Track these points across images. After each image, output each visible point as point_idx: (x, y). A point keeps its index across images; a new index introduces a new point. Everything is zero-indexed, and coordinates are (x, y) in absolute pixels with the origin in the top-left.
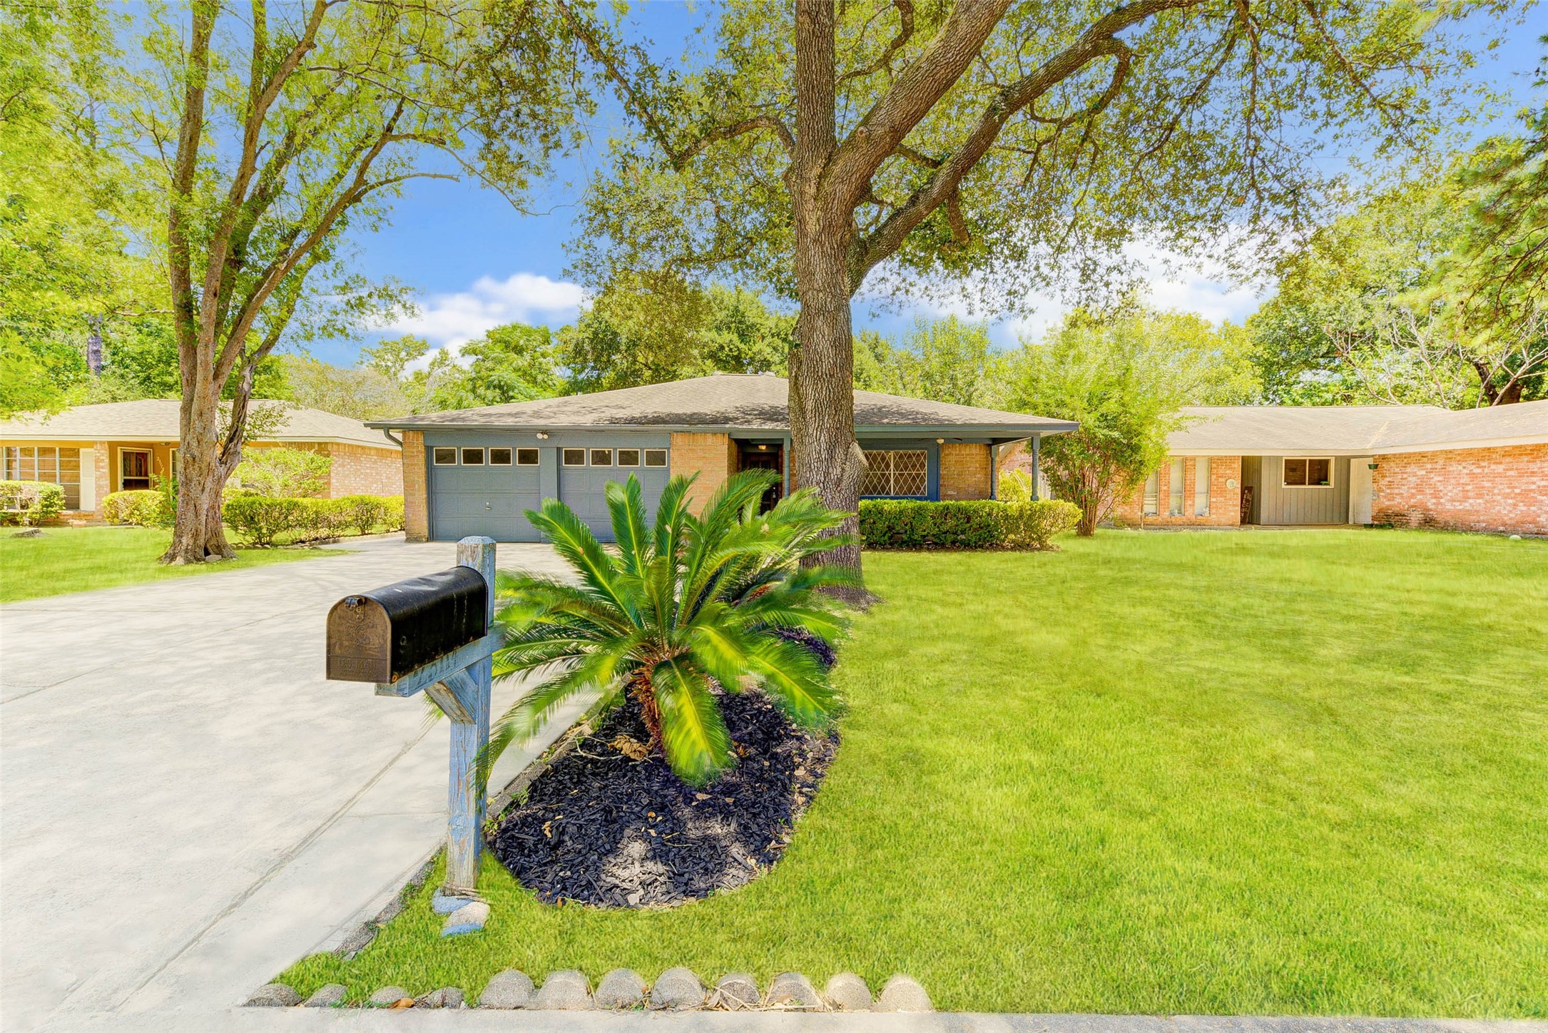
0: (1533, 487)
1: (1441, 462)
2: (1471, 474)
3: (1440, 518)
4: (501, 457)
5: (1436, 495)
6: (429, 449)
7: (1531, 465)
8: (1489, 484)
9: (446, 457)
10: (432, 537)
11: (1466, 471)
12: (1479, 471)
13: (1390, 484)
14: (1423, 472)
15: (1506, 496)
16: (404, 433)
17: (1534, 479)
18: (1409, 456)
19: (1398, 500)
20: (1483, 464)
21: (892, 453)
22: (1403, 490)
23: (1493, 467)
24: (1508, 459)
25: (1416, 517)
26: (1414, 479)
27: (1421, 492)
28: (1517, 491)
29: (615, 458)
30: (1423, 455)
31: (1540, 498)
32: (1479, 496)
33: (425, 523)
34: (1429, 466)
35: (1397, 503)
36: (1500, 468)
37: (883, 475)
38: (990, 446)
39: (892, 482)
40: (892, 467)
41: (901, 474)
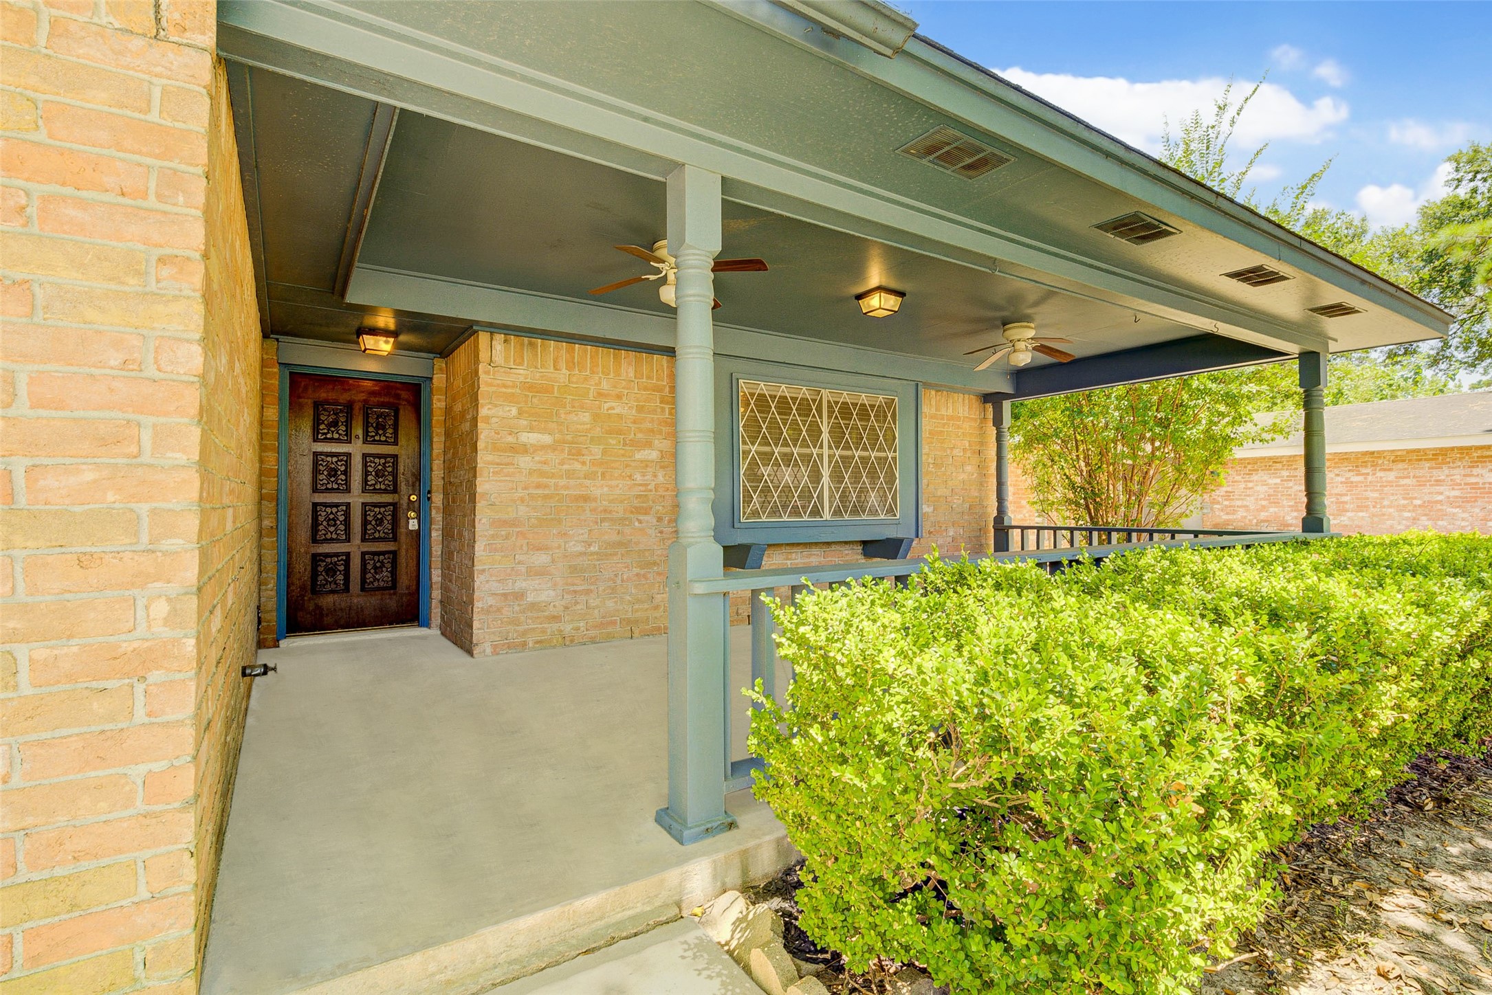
0: (1440, 498)
2: (1347, 482)
7: (1435, 472)
8: (1376, 495)
11: (1339, 479)
12: (1360, 478)
14: (1278, 481)
15: (1402, 509)
17: (1442, 488)
20: (1364, 471)
21: (826, 395)
22: (1250, 502)
23: (1379, 474)
24: (1401, 465)
28: (1418, 502)
31: (1450, 510)
32: (1360, 508)
34: (1285, 473)
35: (1240, 518)
36: (1391, 476)
37: (806, 457)
39: (826, 480)
40: (825, 436)
41: (846, 460)
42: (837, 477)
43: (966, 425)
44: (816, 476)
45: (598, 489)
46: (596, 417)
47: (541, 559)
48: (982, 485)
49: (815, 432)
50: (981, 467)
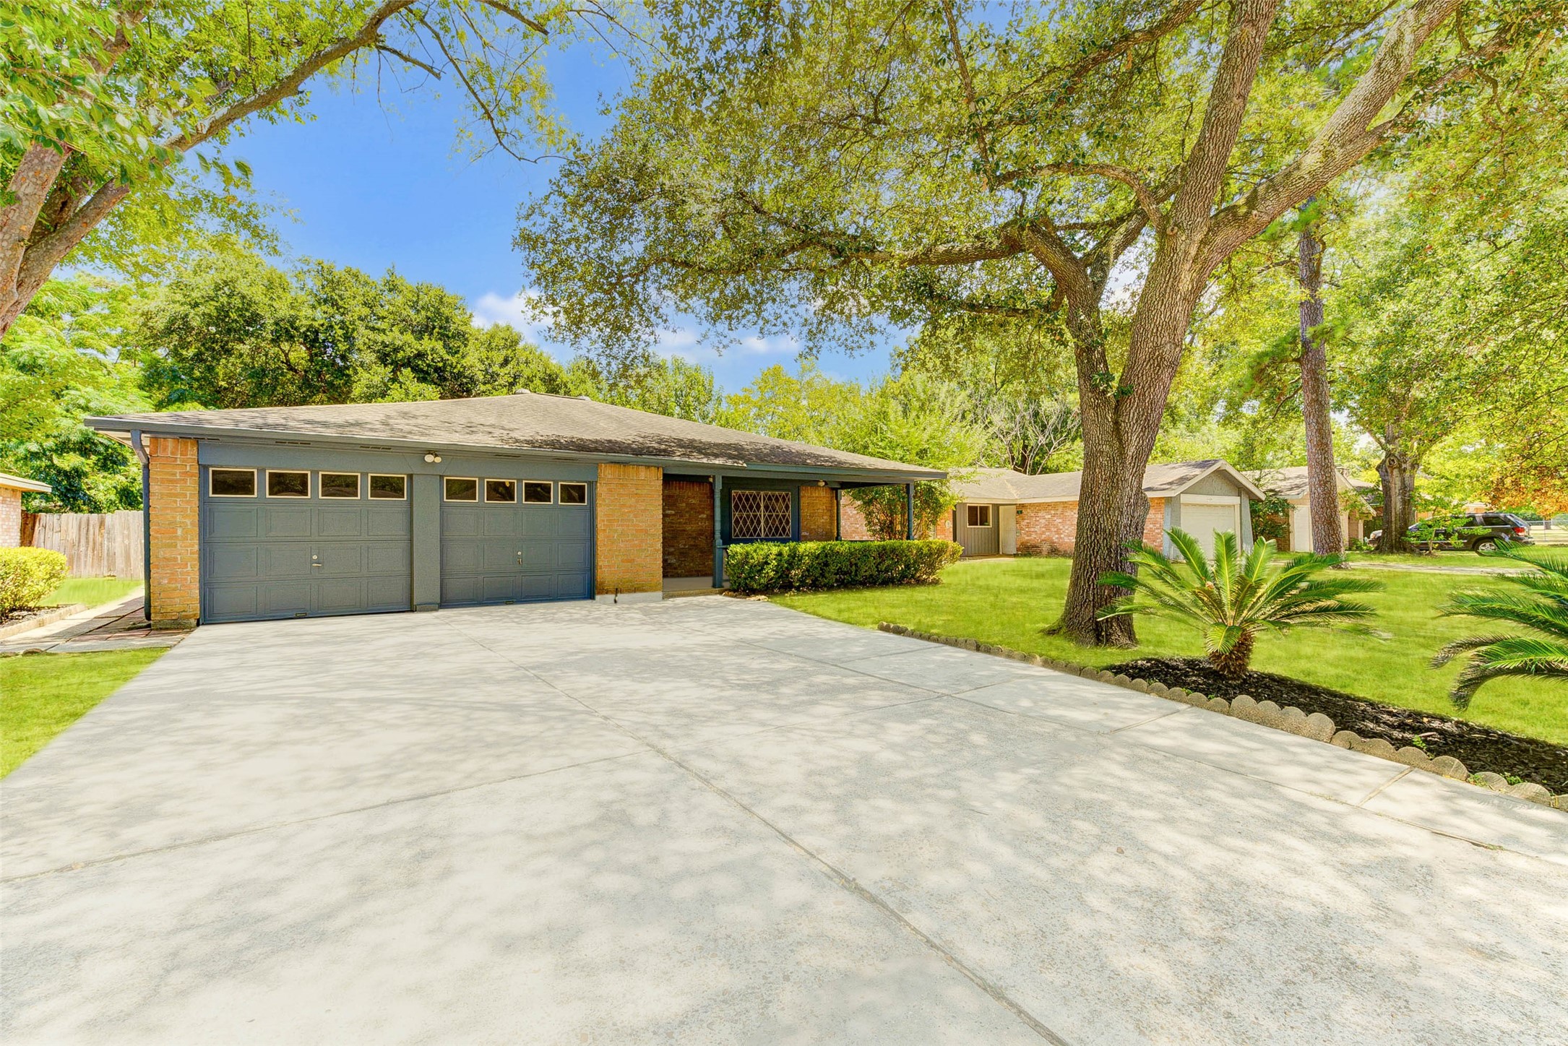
1: (1060, 510)
3: (1061, 548)
4: (339, 486)
5: (1058, 532)
6: (203, 468)
9: (240, 484)
10: (207, 618)
13: (1028, 525)
14: (1051, 516)
16: (155, 440)
18: (1040, 505)
19: (1034, 536)
21: (762, 493)
22: (1037, 529)
25: (1045, 548)
26: (1043, 521)
27: (1049, 530)
29: (520, 492)
30: (1049, 505)
33: (196, 593)
34: (1054, 512)
35: (1033, 538)
37: (755, 516)
38: (836, 490)
39: (762, 524)
40: (762, 508)
41: (770, 516)
42: (767, 522)
43: (824, 500)
44: (759, 522)
45: (688, 528)
46: (688, 504)
47: (672, 550)
48: (831, 524)
49: (758, 507)
50: (831, 517)
